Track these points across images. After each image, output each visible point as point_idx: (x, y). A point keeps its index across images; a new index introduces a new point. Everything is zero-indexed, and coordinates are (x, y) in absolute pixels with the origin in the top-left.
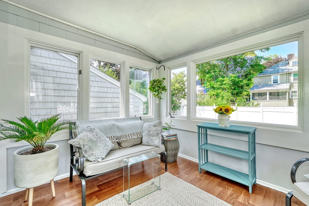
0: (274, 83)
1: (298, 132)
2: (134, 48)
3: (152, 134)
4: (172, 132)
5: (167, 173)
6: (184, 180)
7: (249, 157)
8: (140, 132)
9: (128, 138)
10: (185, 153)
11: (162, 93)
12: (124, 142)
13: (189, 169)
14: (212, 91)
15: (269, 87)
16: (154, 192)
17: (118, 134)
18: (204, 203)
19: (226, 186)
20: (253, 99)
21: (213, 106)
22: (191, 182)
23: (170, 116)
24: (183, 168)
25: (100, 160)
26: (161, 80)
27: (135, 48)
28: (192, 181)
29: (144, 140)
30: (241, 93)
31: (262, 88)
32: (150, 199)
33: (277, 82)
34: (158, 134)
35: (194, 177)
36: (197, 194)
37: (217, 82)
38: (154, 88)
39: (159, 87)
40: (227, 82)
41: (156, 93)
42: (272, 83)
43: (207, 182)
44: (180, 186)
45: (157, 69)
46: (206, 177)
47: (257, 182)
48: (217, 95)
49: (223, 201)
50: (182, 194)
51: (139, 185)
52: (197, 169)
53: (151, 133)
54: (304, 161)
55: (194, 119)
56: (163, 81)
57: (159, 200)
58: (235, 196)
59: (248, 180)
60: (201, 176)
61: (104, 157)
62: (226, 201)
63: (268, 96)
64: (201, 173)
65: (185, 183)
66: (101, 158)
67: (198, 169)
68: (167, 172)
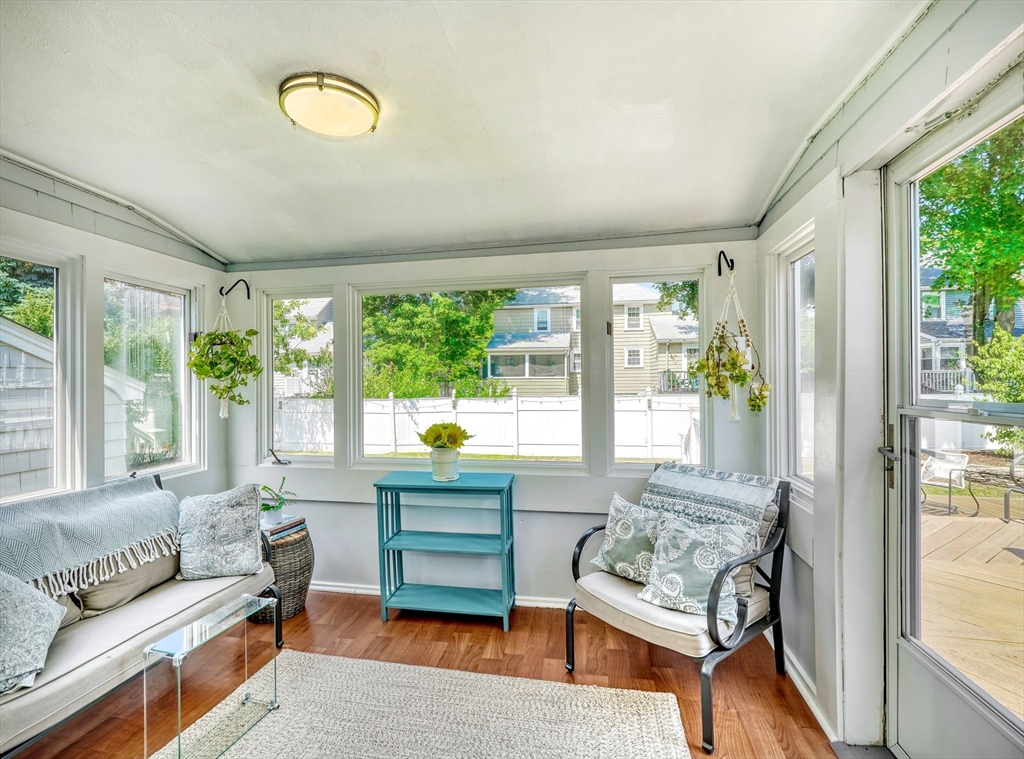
0: (539, 329)
1: (583, 474)
2: (122, 205)
3: (227, 536)
4: (287, 515)
5: (285, 654)
6: (345, 656)
7: (503, 547)
8: (170, 536)
9: (123, 569)
10: (333, 574)
11: (246, 384)
12: (105, 586)
13: (352, 618)
14: (382, 346)
15: (530, 340)
16: (261, 724)
17: (74, 561)
18: (410, 693)
19: (456, 634)
20: (493, 374)
21: (387, 397)
22: (366, 654)
23: (273, 459)
24: (332, 622)
25: (29, 681)
26: (242, 335)
27: (129, 208)
28: (367, 651)
29: (189, 562)
30: (464, 356)
31: (514, 342)
32: (254, 746)
33: (546, 328)
34: (249, 532)
35: (372, 637)
36: (390, 679)
37: (397, 315)
38: (213, 365)
39: (233, 360)
40: (425, 319)
41: (223, 383)
42: (536, 330)
43: (407, 641)
44: (338, 676)
45: (224, 292)
46: (403, 628)
47: (517, 603)
48: (398, 362)
49: (453, 671)
50: (348, 694)
51: (193, 725)
52: (376, 614)
53: (223, 531)
54: (590, 535)
55: (359, 464)
56: (249, 341)
57: (284, 737)
58: (475, 650)
59: (502, 602)
60: (391, 630)
61: (41, 665)
62: (459, 668)
63: (527, 364)
64: (387, 620)
65: (350, 661)
66: (31, 672)
67: (380, 610)
68: (283, 650)
